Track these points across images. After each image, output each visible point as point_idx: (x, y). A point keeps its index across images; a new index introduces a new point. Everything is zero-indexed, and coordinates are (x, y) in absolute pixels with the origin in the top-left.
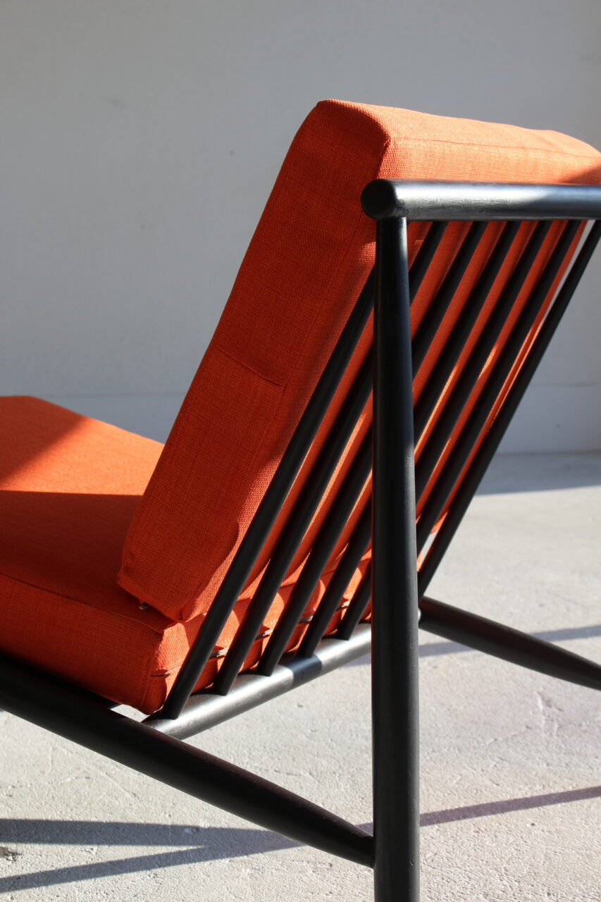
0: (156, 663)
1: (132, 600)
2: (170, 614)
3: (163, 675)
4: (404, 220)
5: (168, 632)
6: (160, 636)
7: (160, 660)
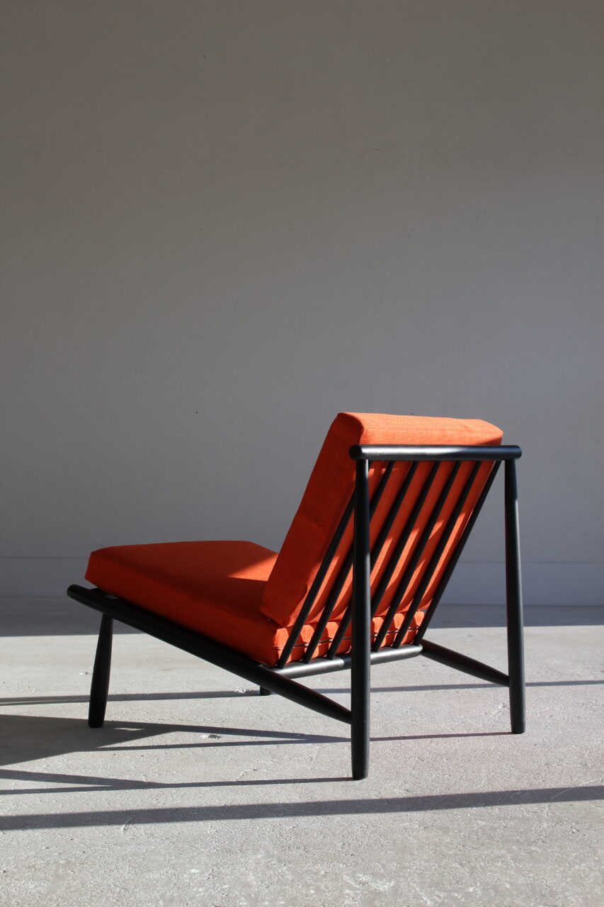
0: (273, 644)
1: (265, 617)
2: (280, 623)
3: (277, 649)
4: (367, 461)
5: (279, 631)
6: (276, 632)
7: (275, 643)
